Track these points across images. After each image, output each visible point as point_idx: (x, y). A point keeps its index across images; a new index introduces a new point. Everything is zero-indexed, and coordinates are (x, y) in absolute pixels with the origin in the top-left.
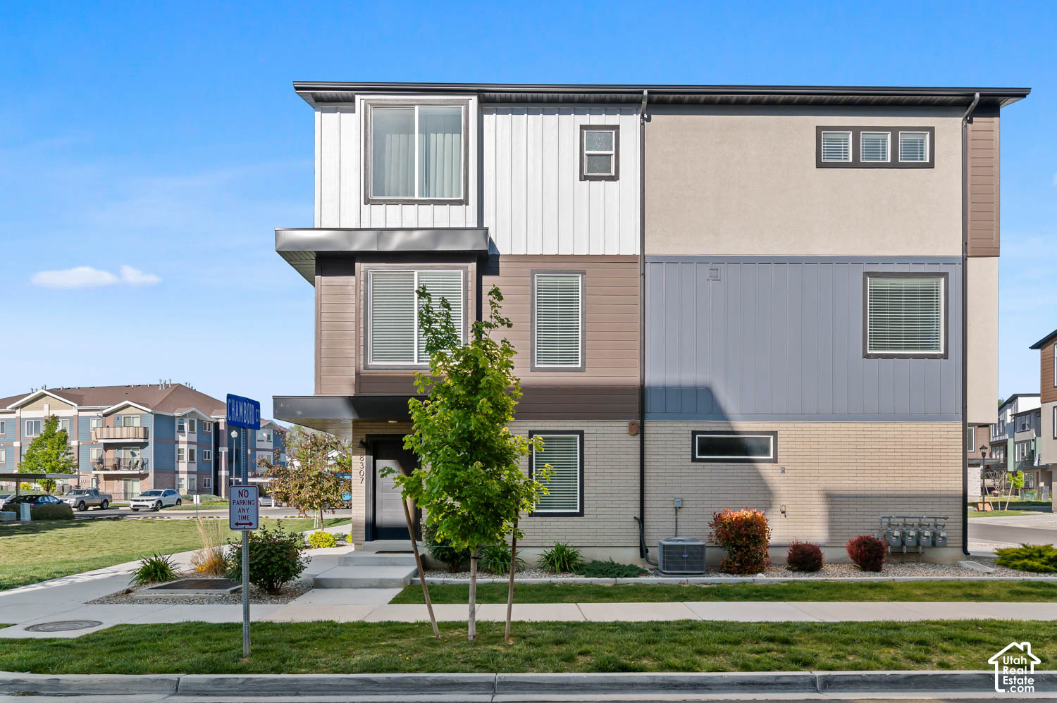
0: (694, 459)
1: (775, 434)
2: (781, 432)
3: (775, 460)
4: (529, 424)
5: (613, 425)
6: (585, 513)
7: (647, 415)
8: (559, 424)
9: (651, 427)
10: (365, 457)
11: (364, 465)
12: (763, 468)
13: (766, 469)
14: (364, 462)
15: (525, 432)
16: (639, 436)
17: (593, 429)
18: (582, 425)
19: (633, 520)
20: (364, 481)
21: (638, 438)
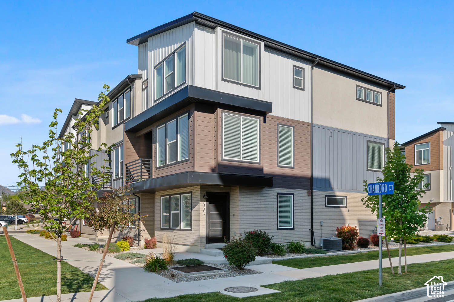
0: (326, 206)
1: (346, 197)
2: (348, 197)
3: (346, 207)
4: (277, 190)
5: (303, 191)
6: (295, 228)
7: (313, 188)
8: (286, 190)
9: (315, 193)
10: (205, 203)
11: (205, 207)
12: (343, 210)
13: (344, 210)
14: (205, 205)
15: (275, 193)
16: (310, 196)
17: (297, 192)
18: (294, 191)
19: (309, 230)
20: (205, 215)
21: (310, 197)
